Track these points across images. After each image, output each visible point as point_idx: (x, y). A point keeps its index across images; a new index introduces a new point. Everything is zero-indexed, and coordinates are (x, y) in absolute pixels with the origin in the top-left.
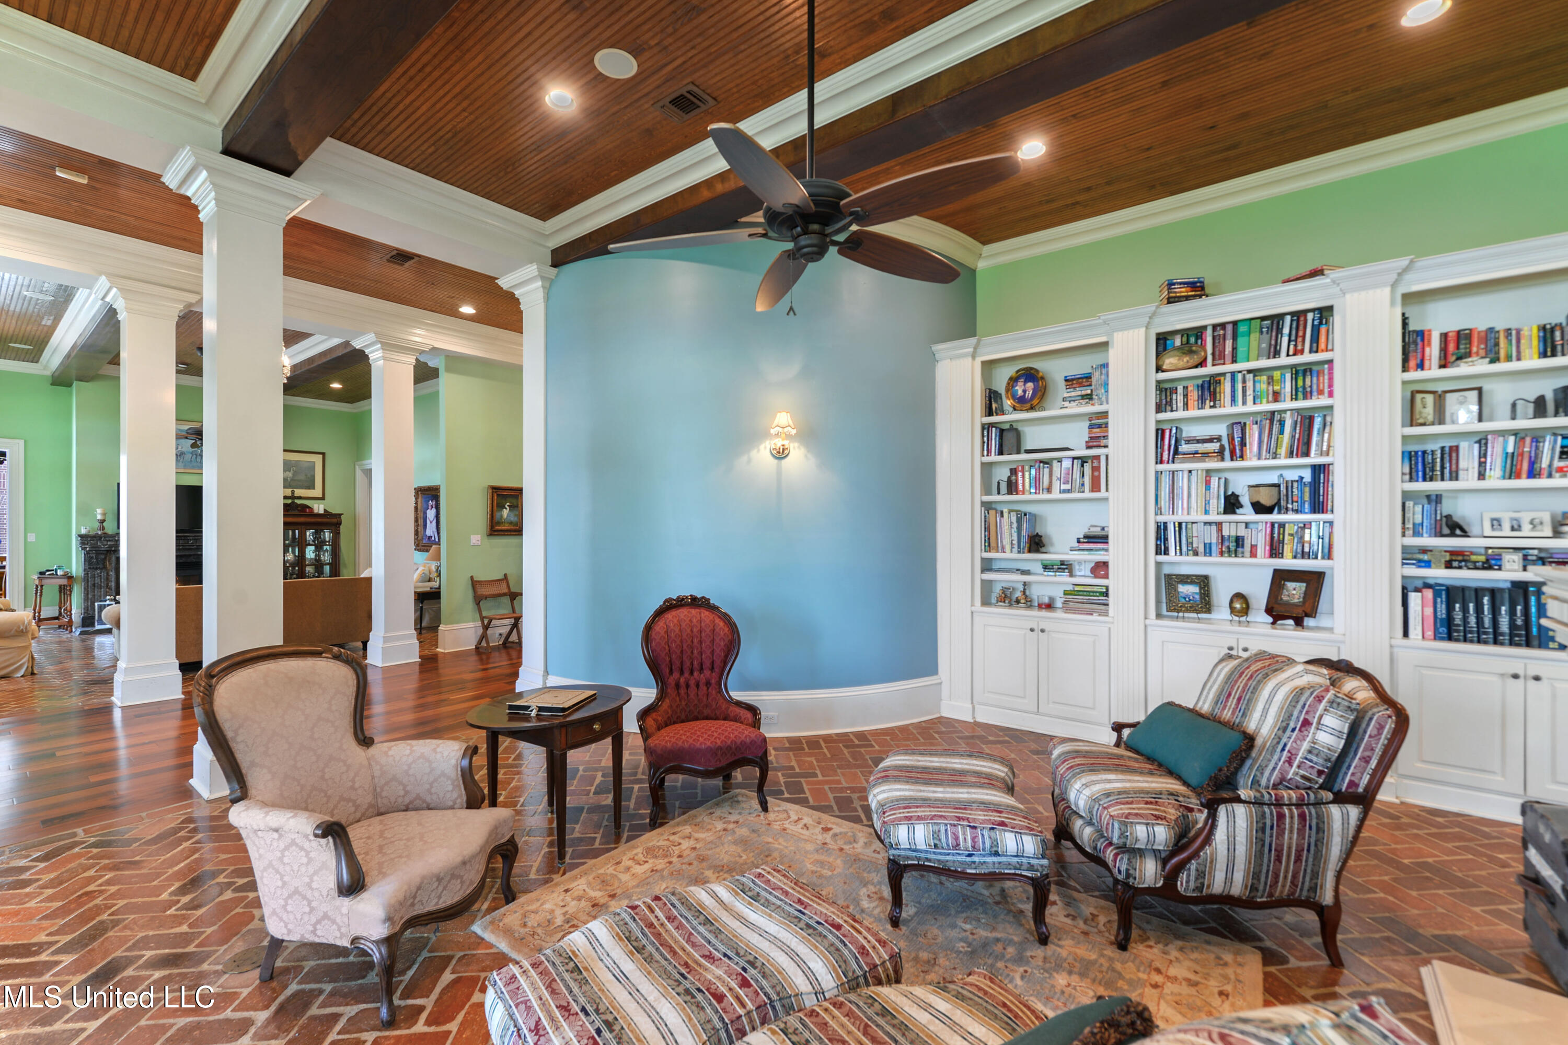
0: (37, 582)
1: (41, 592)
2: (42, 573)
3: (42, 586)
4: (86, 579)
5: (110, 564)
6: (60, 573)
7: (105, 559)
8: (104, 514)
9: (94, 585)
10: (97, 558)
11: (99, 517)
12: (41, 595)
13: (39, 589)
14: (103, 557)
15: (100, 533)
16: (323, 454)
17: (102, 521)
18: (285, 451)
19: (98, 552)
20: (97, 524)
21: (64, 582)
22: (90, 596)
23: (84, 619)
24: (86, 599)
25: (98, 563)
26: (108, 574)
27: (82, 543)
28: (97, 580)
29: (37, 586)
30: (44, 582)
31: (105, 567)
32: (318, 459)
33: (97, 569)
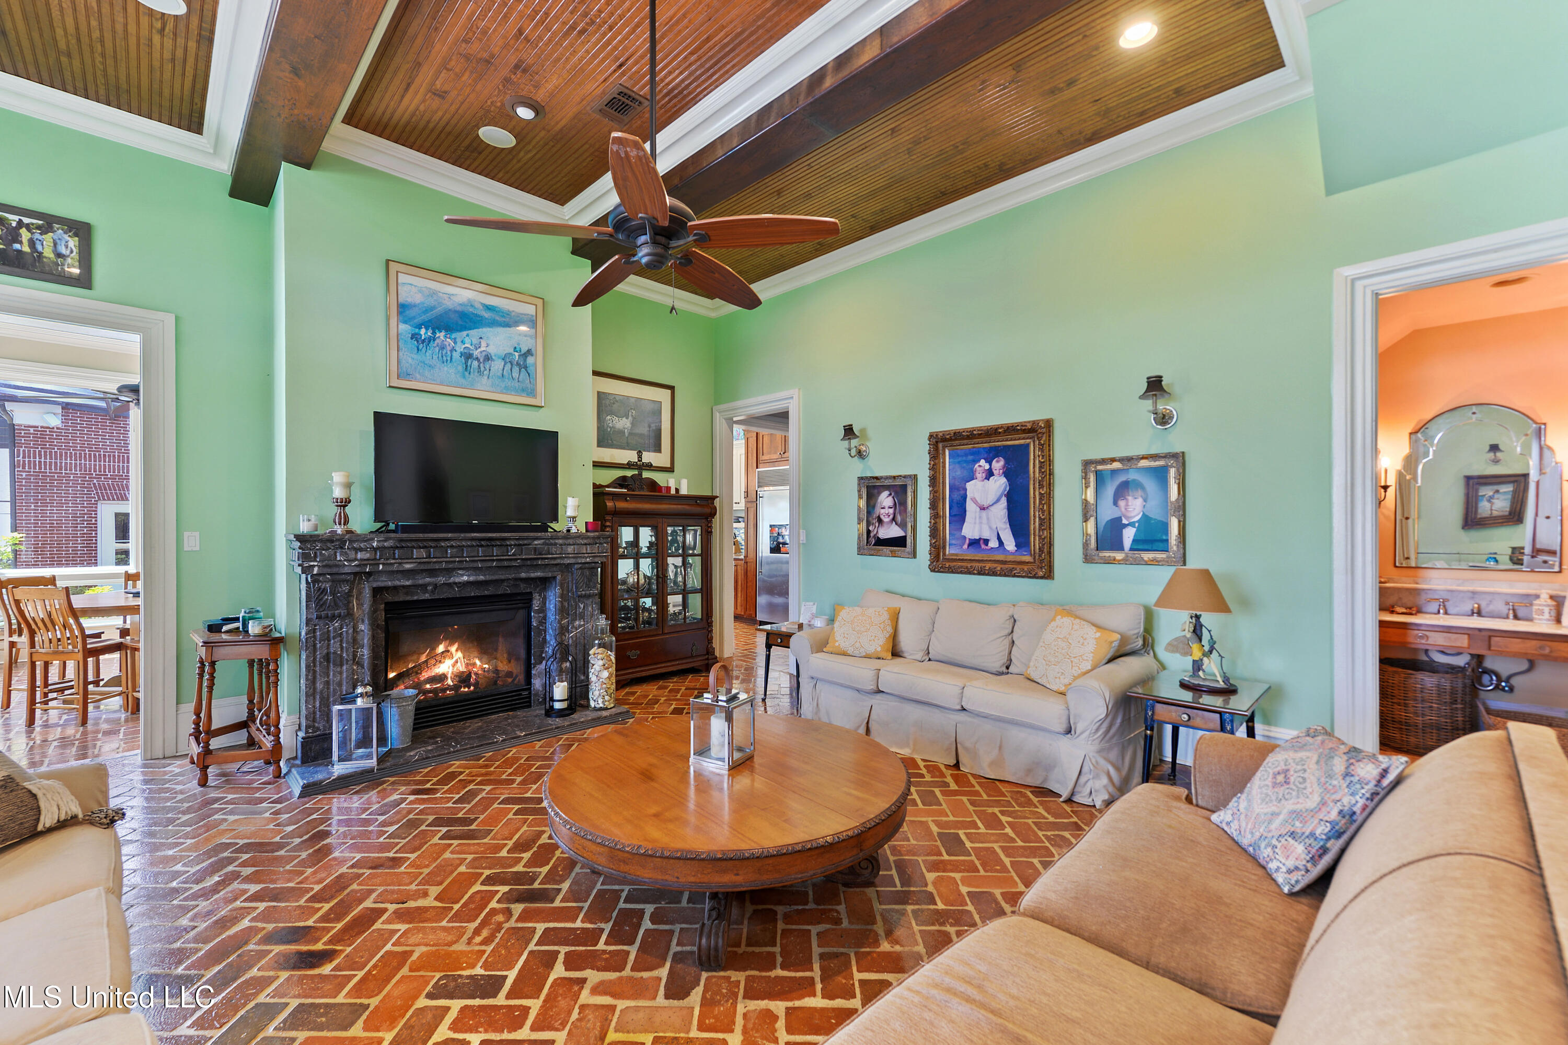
0: (203, 652)
1: (212, 678)
2: (214, 628)
3: (213, 664)
4: (310, 644)
5: (360, 605)
6: (254, 628)
7: (349, 594)
8: (348, 486)
9: (327, 657)
10: (333, 594)
11: (338, 493)
12: (211, 688)
13: (208, 668)
14: (346, 588)
15: (339, 530)
16: (672, 388)
17: (344, 503)
18: (595, 373)
19: (337, 578)
20: (333, 510)
21: (262, 651)
22: (319, 686)
23: (306, 743)
24: (311, 693)
25: (336, 605)
26: (355, 629)
27: (305, 557)
28: (334, 646)
29: (202, 662)
30: (220, 652)
31: (350, 614)
32: (663, 396)
33: (333, 618)
